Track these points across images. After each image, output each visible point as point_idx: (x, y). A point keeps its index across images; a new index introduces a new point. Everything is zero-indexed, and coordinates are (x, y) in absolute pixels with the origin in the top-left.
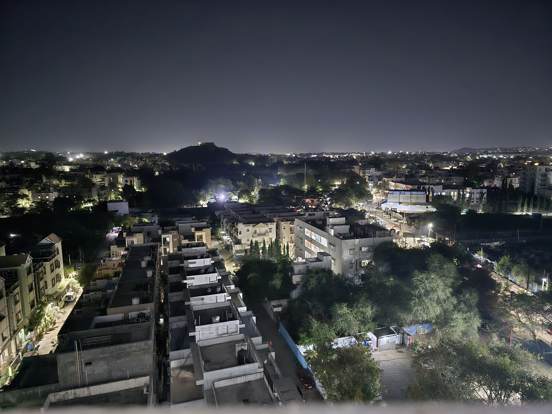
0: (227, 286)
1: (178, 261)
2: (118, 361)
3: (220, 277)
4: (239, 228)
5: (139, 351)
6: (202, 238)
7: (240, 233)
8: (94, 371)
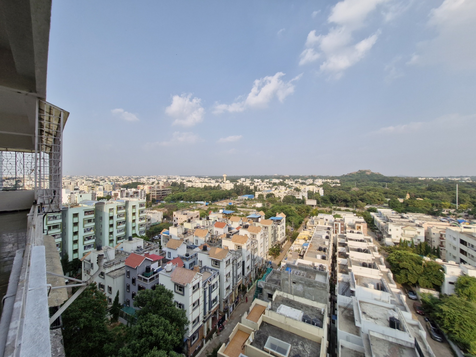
0: (379, 265)
1: (344, 240)
2: (309, 288)
3: (374, 258)
4: (389, 227)
5: (320, 287)
6: (360, 228)
7: (390, 230)
8: (296, 288)
